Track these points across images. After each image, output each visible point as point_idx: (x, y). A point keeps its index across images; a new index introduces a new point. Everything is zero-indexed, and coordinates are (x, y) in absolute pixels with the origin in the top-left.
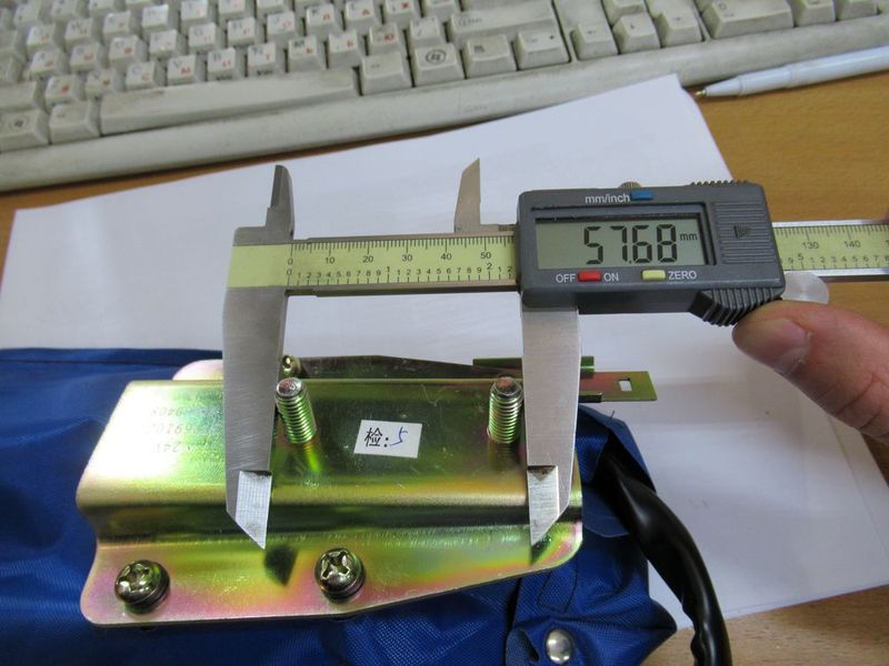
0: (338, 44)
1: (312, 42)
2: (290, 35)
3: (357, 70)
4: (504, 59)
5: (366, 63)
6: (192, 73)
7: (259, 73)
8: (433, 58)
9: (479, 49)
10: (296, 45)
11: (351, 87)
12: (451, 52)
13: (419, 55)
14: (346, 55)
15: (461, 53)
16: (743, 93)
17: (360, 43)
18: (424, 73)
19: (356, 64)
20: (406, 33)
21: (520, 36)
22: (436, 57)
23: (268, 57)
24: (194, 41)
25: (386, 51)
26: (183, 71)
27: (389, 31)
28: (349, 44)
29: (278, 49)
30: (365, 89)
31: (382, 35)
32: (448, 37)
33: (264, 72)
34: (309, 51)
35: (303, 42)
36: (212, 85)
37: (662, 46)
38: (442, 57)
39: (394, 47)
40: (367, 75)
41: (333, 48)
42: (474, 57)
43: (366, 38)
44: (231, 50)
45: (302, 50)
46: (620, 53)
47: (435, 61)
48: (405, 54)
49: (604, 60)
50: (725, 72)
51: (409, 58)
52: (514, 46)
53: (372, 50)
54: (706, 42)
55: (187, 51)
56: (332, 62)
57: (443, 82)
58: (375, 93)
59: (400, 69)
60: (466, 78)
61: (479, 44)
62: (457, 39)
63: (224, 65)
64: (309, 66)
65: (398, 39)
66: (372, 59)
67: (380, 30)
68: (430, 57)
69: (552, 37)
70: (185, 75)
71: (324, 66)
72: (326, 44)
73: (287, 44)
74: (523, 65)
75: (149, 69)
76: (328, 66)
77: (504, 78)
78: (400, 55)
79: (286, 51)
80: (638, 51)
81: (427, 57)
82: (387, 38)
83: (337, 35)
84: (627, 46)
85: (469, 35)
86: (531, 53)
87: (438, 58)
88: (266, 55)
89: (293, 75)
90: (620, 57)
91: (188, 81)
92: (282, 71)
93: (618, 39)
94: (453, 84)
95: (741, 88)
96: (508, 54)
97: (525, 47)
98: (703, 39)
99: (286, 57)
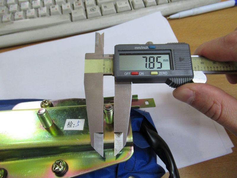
0: (65, 7)
1: (57, 7)
2: (51, 5)
3: (71, 14)
4: (113, 10)
5: (73, 12)
6: (22, 17)
7: (42, 16)
8: (92, 10)
9: (105, 7)
10: (53, 7)
11: (69, 19)
12: (97, 8)
13: (88, 9)
14: (67, 10)
15: (101, 8)
17: (71, 6)
18: (90, 14)
19: (70, 13)
20: (84, 3)
21: (117, 3)
22: (93, 10)
23: (44, 11)
24: (23, 7)
25: (79, 8)
26: (19, 16)
27: (80, 2)
28: (68, 7)
29: (47, 9)
30: (73, 19)
31: (77, 4)
32: (97, 4)
33: (43, 16)
34: (56, 9)
35: (54, 7)
36: (28, 20)
37: (157, 5)
38: (95, 9)
39: (81, 7)
40: (73, 15)
41: (63, 8)
42: (104, 9)
43: (73, 5)
44: (34, 10)
45: (54, 9)
46: (145, 7)
47: (93, 11)
48: (85, 9)
49: (141, 9)
50: (175, 11)
51: (86, 10)
52: (116, 6)
53: (75, 8)
54: (169, 3)
55: (20, 10)
56: (63, 12)
57: (96, 17)
58: (76, 21)
59: (83, 14)
60: (102, 15)
61: (105, 5)
62: (99, 5)
63: (31, 14)
64: (56, 14)
65: (82, 5)
66: (75, 11)
67: (77, 2)
68: (91, 10)
69: (126, 3)
70: (20, 17)
72: (61, 7)
73: (50, 7)
74: (118, 11)
75: (9, 16)
76: (62, 13)
77: (113, 15)
78: (83, 10)
79: (50, 9)
80: (151, 6)
81: (90, 10)
82: (79, 5)
83: (64, 4)
84: (147, 5)
85: (102, 3)
86: (120, 8)
88: (44, 10)
89: (52, 16)
90: (146, 8)
91: (21, 19)
92: (49, 15)
93: (145, 3)
94: (98, 17)
95: (180, 16)
96: (114, 8)
97: (118, 6)
98: (169, 2)
99: (50, 11)
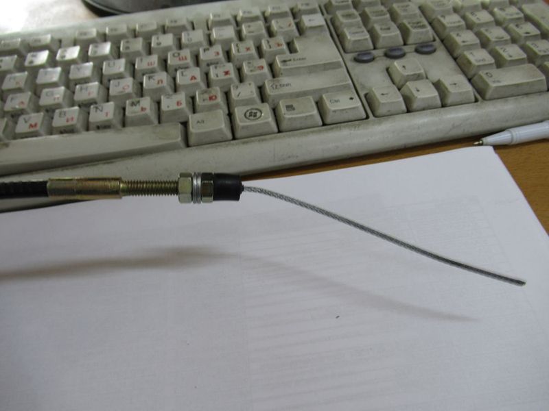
0: (168, 104)
1: (146, 102)
2: (128, 96)
3: (185, 124)
4: (312, 116)
5: (193, 119)
6: (38, 128)
7: (98, 128)
8: (250, 115)
9: (290, 107)
10: (133, 104)
11: (179, 139)
12: (266, 109)
13: (239, 112)
14: (175, 112)
15: (275, 111)
16: (514, 143)
17: (187, 103)
18: (243, 127)
19: (183, 120)
20: (227, 95)
21: (324, 96)
22: (252, 115)
23: (107, 114)
24: (45, 100)
25: (211, 109)
26: (31, 126)
27: (213, 93)
28: (178, 103)
29: (116, 107)
30: (192, 140)
31: (207, 96)
32: (263, 97)
33: (104, 127)
34: (143, 109)
35: (139, 102)
36: (55, 137)
37: (443, 106)
38: (258, 114)
39: (217, 106)
40: (193, 129)
41: (164, 107)
42: (286, 115)
43: (193, 98)
44: (76, 108)
45: (137, 108)
46: (408, 111)
47: (252, 118)
48: (227, 112)
49: (397, 117)
50: (497, 126)
51: (230, 115)
52: (319, 105)
53: (198, 108)
54: (479, 103)
56: (163, 118)
57: (260, 135)
58: (200, 144)
59: (223, 126)
60: (279, 131)
61: (289, 104)
62: (270, 101)
63: (68, 121)
64: (143, 121)
65: (220, 99)
66: (198, 116)
67: (206, 92)
68: (248, 114)
69: (351, 99)
70: (32, 130)
71: (156, 122)
72: (159, 103)
73: (125, 103)
74: (328, 121)
76: (159, 122)
77: (312, 132)
78: (222, 113)
79: (124, 109)
80: (424, 109)
81: (245, 115)
82: (211, 98)
83: (169, 96)
84: (415, 105)
85: (281, 97)
86: (335, 111)
87: (255, 116)
88: (107, 111)
89: (128, 129)
90: (408, 114)
91: (35, 134)
92: (119, 126)
93: (408, 100)
94: (268, 137)
95: (512, 142)
96: (315, 112)
97: (330, 106)
98: (476, 101)
99: (124, 114)
